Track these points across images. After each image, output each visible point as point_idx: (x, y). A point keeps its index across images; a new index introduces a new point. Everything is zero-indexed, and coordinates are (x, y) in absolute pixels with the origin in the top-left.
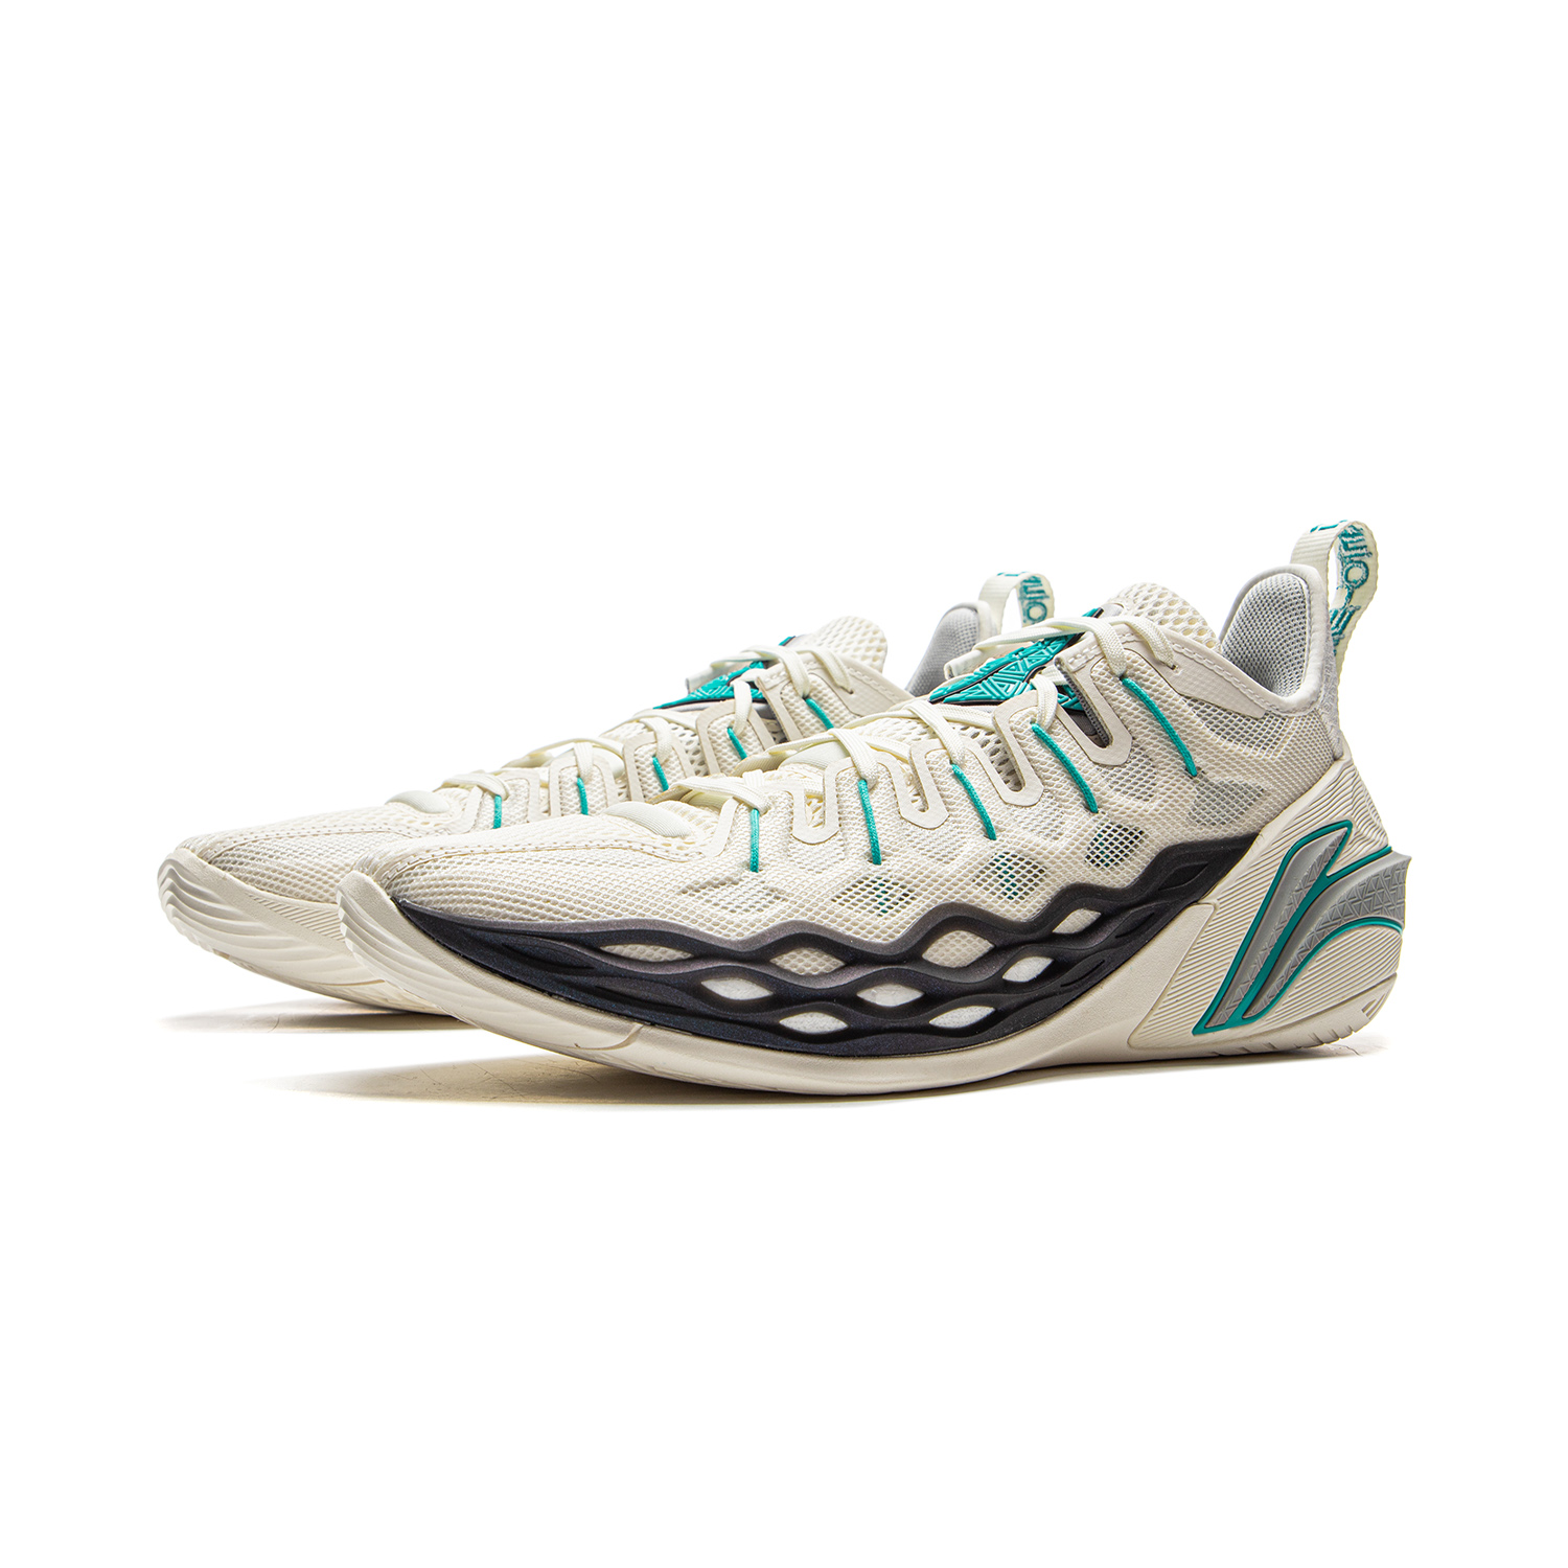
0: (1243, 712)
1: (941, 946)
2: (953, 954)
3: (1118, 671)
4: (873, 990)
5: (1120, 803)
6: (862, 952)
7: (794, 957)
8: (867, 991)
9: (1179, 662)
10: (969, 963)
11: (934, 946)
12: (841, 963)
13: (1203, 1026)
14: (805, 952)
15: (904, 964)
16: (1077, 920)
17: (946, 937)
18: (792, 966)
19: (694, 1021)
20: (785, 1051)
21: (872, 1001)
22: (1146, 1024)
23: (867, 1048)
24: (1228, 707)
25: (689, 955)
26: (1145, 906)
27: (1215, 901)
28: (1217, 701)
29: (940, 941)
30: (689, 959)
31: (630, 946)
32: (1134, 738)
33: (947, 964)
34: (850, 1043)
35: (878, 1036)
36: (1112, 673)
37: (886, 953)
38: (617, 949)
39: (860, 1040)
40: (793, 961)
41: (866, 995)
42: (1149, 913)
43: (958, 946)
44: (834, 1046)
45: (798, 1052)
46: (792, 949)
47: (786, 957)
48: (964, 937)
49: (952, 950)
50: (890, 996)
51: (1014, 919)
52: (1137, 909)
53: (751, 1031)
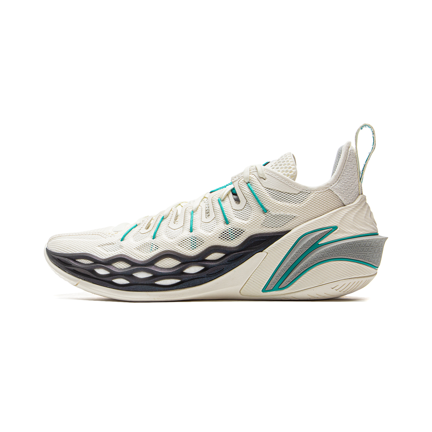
0: (288, 192)
1: (162, 262)
2: (166, 264)
3: (247, 181)
4: (137, 273)
5: (236, 221)
6: (135, 263)
7: (118, 264)
8: (135, 273)
9: (267, 177)
10: (172, 267)
11: (159, 262)
12: (130, 266)
13: (264, 290)
14: (121, 262)
15: (146, 267)
16: (215, 256)
17: (164, 260)
18: (117, 266)
19: (92, 279)
20: (113, 288)
21: (136, 276)
22: (244, 288)
23: (134, 289)
24: (282, 191)
25: (93, 262)
26: (240, 252)
27: (267, 251)
28: (277, 189)
29: (162, 261)
30: (93, 263)
31: (81, 260)
32: (247, 201)
33: (164, 267)
34: (129, 287)
35: (136, 286)
36: (245, 182)
37: (142, 263)
38: (78, 260)
39: (131, 286)
40: (117, 265)
41: (135, 275)
42: (241, 255)
43: (168, 262)
44: (124, 288)
45: (116, 289)
46: (117, 262)
47: (115, 263)
48: (170, 260)
49: (166, 263)
50: (142, 275)
51: (189, 255)
52: (237, 253)
53: (104, 282)
